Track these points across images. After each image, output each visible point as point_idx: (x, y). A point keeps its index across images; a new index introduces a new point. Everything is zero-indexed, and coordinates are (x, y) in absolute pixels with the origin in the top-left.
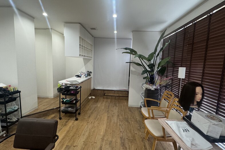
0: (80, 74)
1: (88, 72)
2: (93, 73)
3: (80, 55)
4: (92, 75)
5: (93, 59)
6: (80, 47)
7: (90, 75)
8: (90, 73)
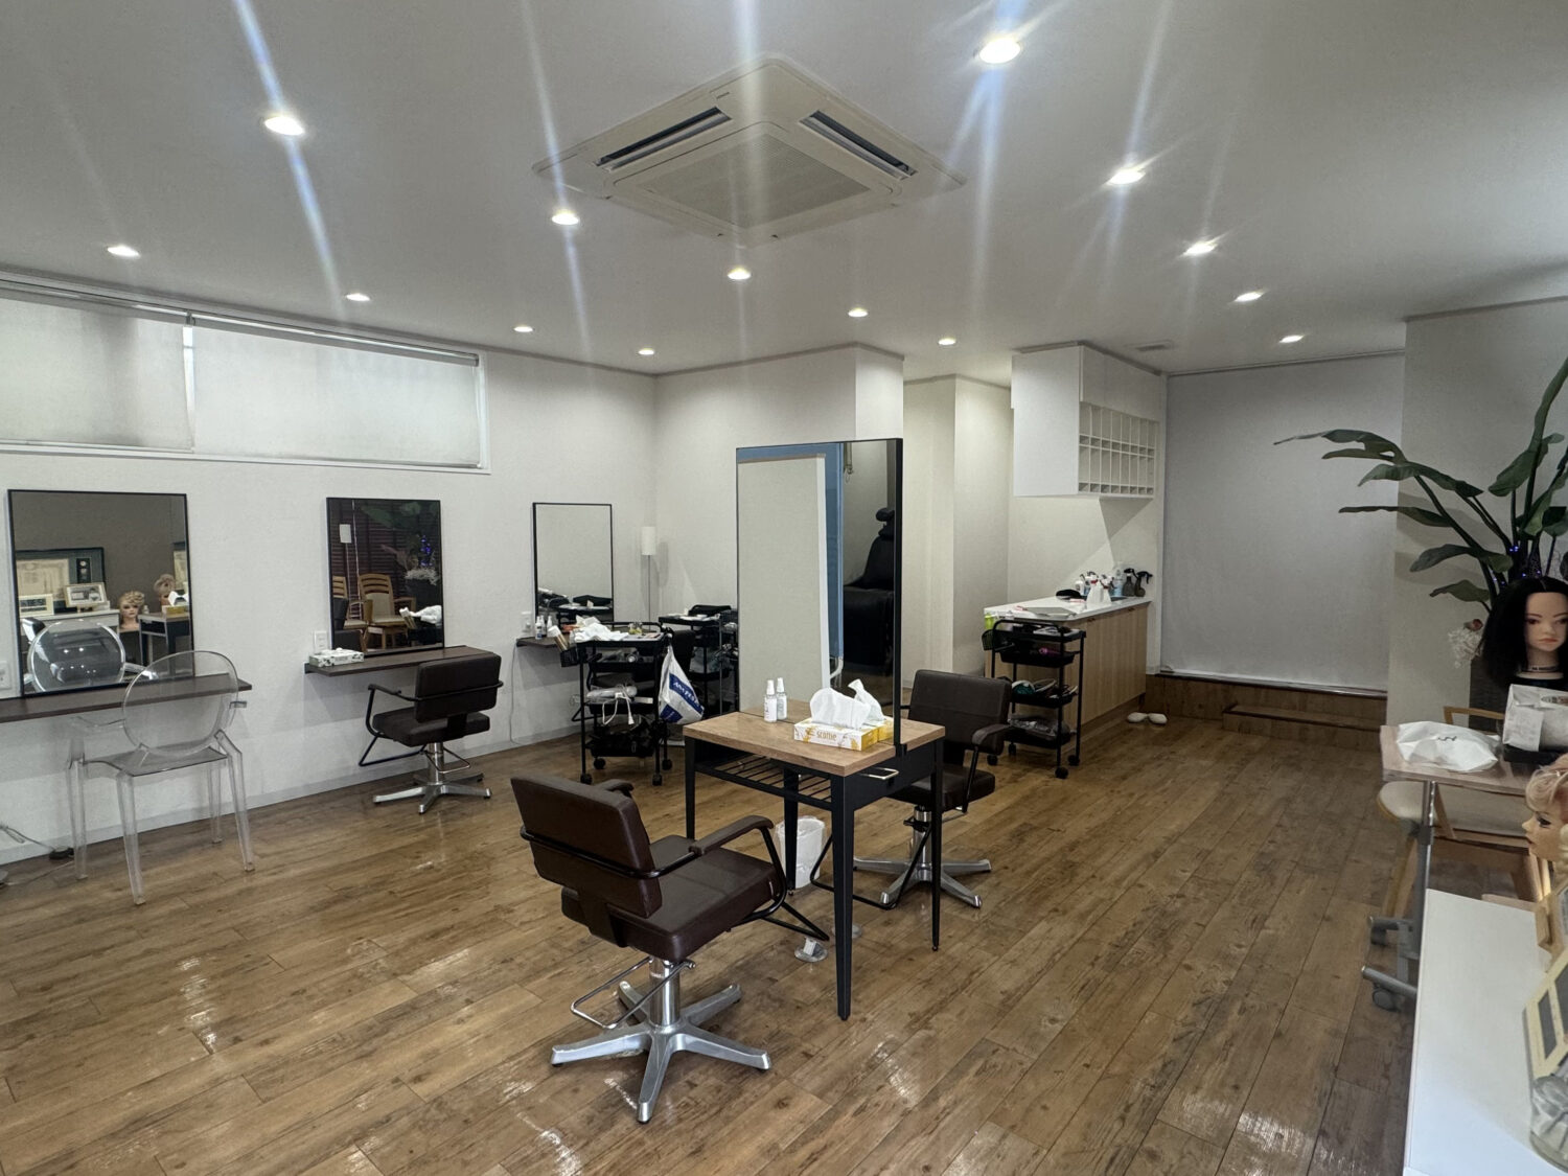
0: (1080, 582)
1: (1127, 571)
2: (1156, 580)
3: (1082, 486)
4: (1152, 592)
5: (1158, 498)
6: (1082, 449)
7: (1138, 591)
8: (1139, 580)
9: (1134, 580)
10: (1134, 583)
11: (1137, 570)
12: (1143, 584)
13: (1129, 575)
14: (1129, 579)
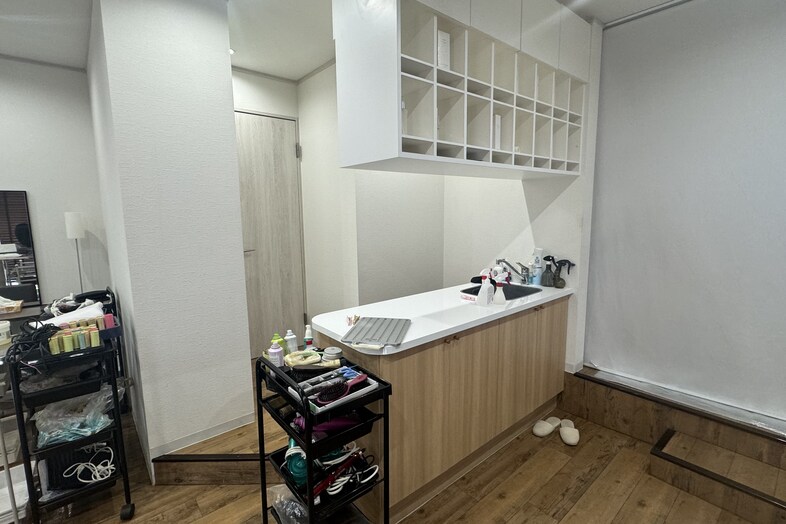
1: (547, 258)
2: (579, 269)
7: (558, 282)
8: (559, 269)
9: (554, 268)
10: (555, 272)
11: (557, 259)
12: (564, 274)
13: (548, 263)
14: (549, 267)
